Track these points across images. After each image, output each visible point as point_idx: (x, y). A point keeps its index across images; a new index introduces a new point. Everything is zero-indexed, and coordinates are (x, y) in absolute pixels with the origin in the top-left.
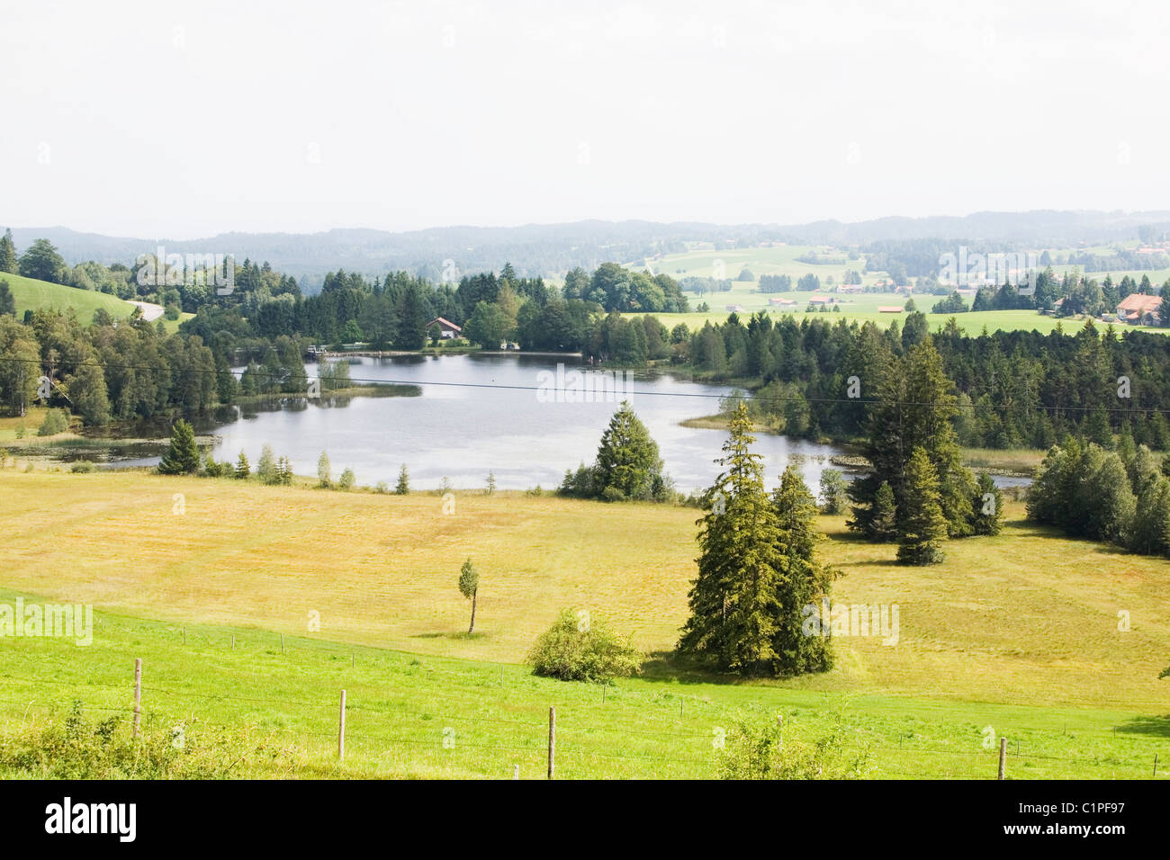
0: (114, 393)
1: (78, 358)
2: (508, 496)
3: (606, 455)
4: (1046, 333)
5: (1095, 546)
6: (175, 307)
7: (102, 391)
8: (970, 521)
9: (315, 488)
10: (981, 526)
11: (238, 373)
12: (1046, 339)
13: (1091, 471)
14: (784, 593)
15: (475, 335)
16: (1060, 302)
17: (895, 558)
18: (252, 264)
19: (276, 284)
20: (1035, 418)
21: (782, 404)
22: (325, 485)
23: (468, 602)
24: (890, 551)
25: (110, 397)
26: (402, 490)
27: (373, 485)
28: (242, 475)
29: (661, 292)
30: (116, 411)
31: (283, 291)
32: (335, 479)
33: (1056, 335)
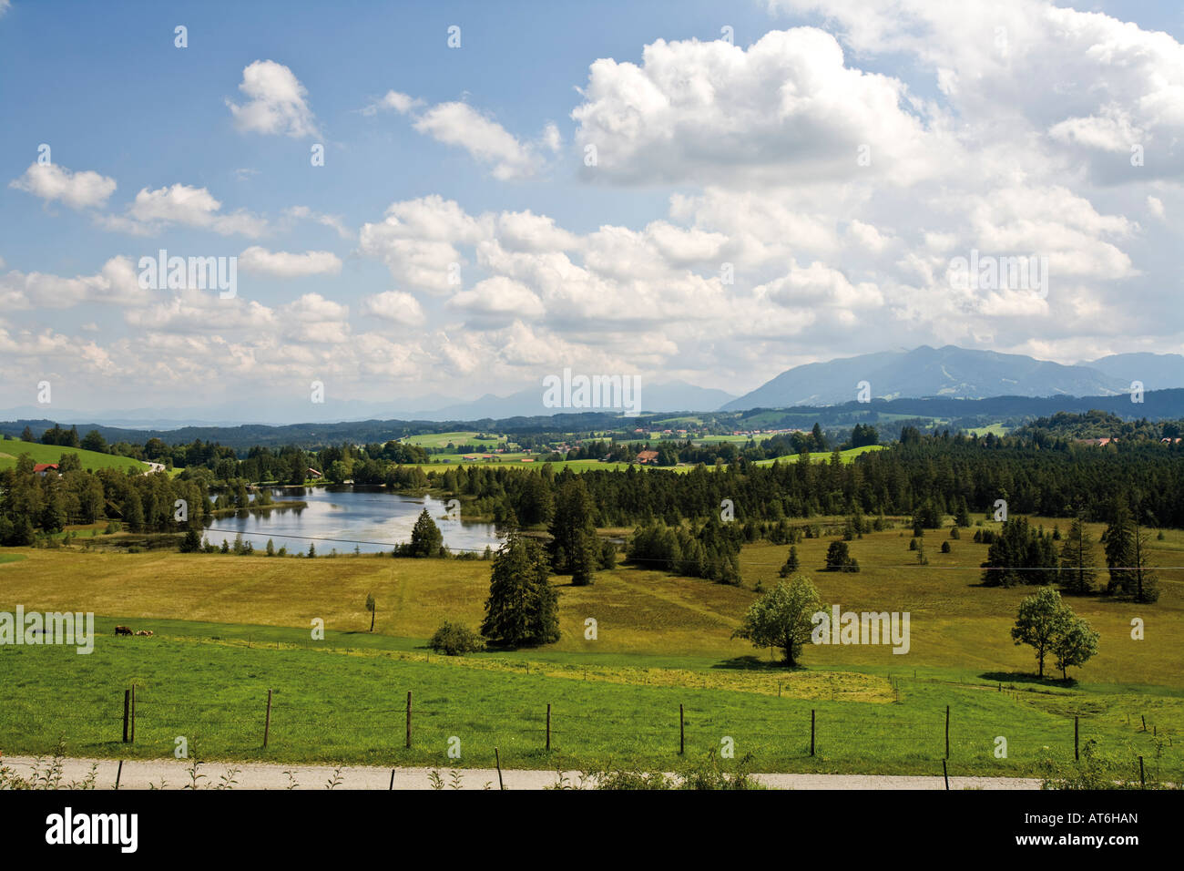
0: (147, 511)
1: (126, 492)
2: (368, 556)
3: (416, 535)
4: (611, 471)
5: (665, 573)
6: (171, 465)
7: (140, 509)
8: (601, 562)
9: (265, 556)
10: (606, 564)
11: (213, 499)
12: (611, 473)
13: (660, 537)
14: (537, 603)
15: (331, 477)
16: (609, 455)
17: (570, 582)
18: (210, 443)
19: (224, 453)
20: (617, 512)
21: (492, 508)
22: (270, 554)
23: (371, 613)
24: (569, 579)
25: (144, 512)
26: (311, 555)
27: (296, 553)
28: (225, 550)
29: (417, 454)
30: (147, 520)
31: (227, 456)
32: (276, 550)
33: (616, 471)
